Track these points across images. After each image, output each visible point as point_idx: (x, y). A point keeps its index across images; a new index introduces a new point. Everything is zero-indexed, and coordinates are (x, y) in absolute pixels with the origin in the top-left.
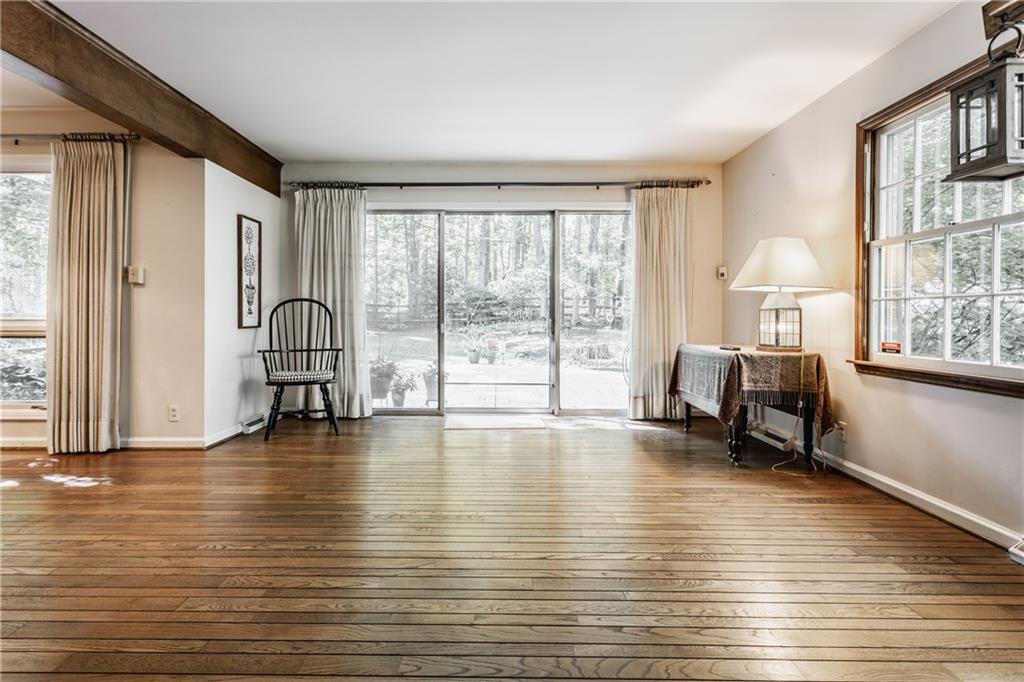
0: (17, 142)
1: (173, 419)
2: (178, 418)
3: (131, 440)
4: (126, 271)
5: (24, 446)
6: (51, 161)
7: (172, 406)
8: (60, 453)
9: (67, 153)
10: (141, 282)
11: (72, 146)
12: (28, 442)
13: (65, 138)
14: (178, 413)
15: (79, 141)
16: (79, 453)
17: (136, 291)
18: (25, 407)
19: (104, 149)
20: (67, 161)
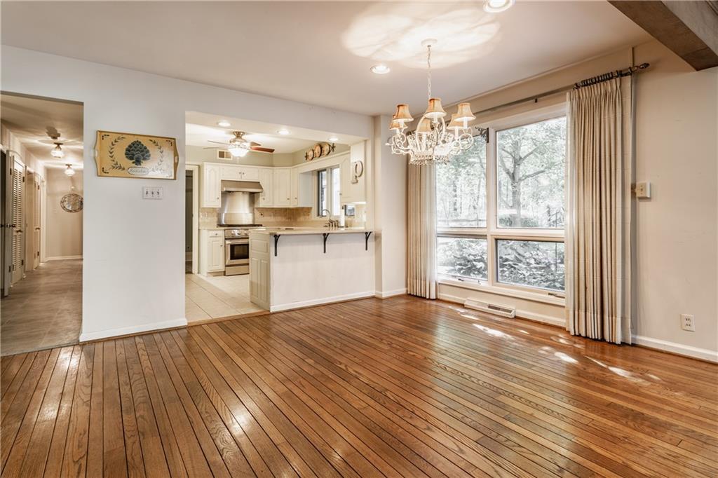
0: (536, 101)
1: (688, 328)
2: (693, 328)
3: (639, 337)
4: (633, 187)
5: (546, 322)
6: (566, 106)
7: (686, 315)
8: (580, 335)
9: (579, 98)
10: (649, 196)
11: (584, 92)
12: (548, 320)
13: (577, 86)
14: (693, 323)
15: (590, 84)
16: (595, 340)
17: (642, 206)
18: (545, 293)
19: (611, 86)
20: (579, 105)
